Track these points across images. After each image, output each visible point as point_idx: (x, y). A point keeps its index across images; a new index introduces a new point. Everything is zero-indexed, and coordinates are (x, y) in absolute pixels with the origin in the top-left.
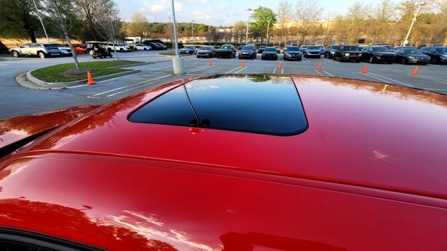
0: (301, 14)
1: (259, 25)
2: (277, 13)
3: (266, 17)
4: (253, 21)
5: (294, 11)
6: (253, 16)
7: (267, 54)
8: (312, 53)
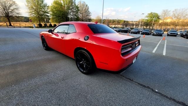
0: (176, 15)
1: (149, 20)
2: (161, 15)
3: (154, 17)
4: (147, 19)
5: (171, 14)
6: (147, 17)
7: (144, 32)
8: (171, 33)
